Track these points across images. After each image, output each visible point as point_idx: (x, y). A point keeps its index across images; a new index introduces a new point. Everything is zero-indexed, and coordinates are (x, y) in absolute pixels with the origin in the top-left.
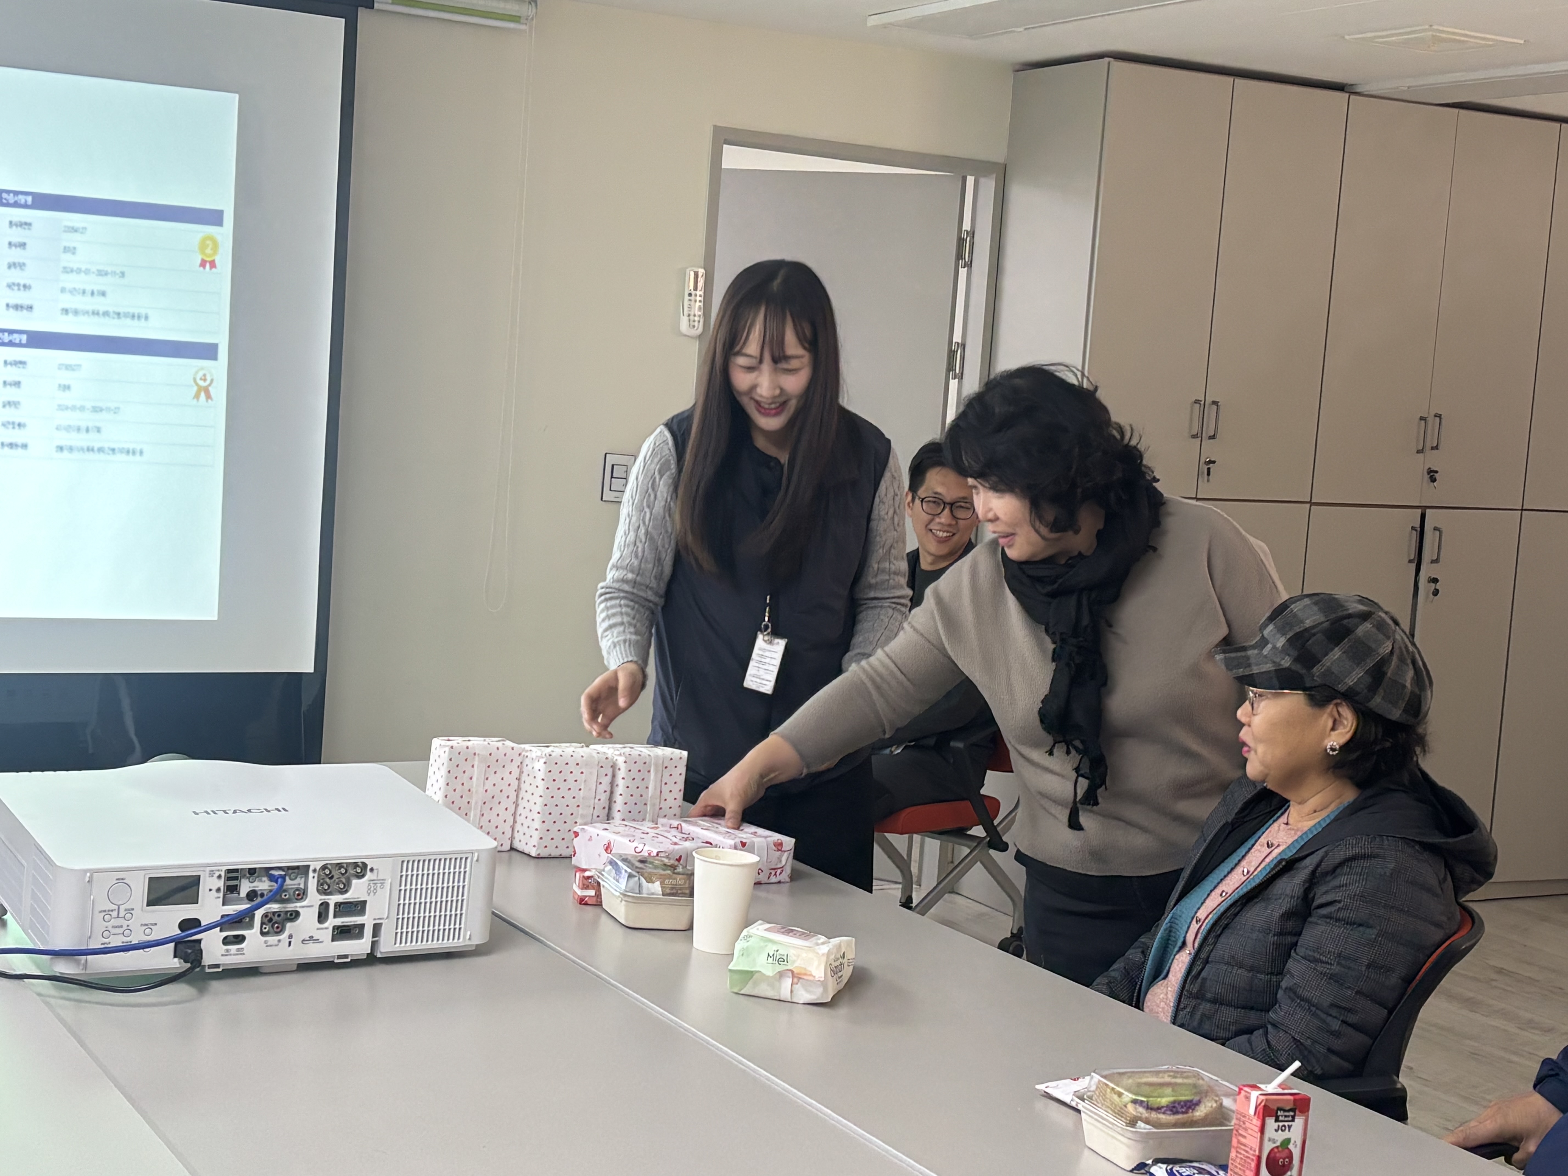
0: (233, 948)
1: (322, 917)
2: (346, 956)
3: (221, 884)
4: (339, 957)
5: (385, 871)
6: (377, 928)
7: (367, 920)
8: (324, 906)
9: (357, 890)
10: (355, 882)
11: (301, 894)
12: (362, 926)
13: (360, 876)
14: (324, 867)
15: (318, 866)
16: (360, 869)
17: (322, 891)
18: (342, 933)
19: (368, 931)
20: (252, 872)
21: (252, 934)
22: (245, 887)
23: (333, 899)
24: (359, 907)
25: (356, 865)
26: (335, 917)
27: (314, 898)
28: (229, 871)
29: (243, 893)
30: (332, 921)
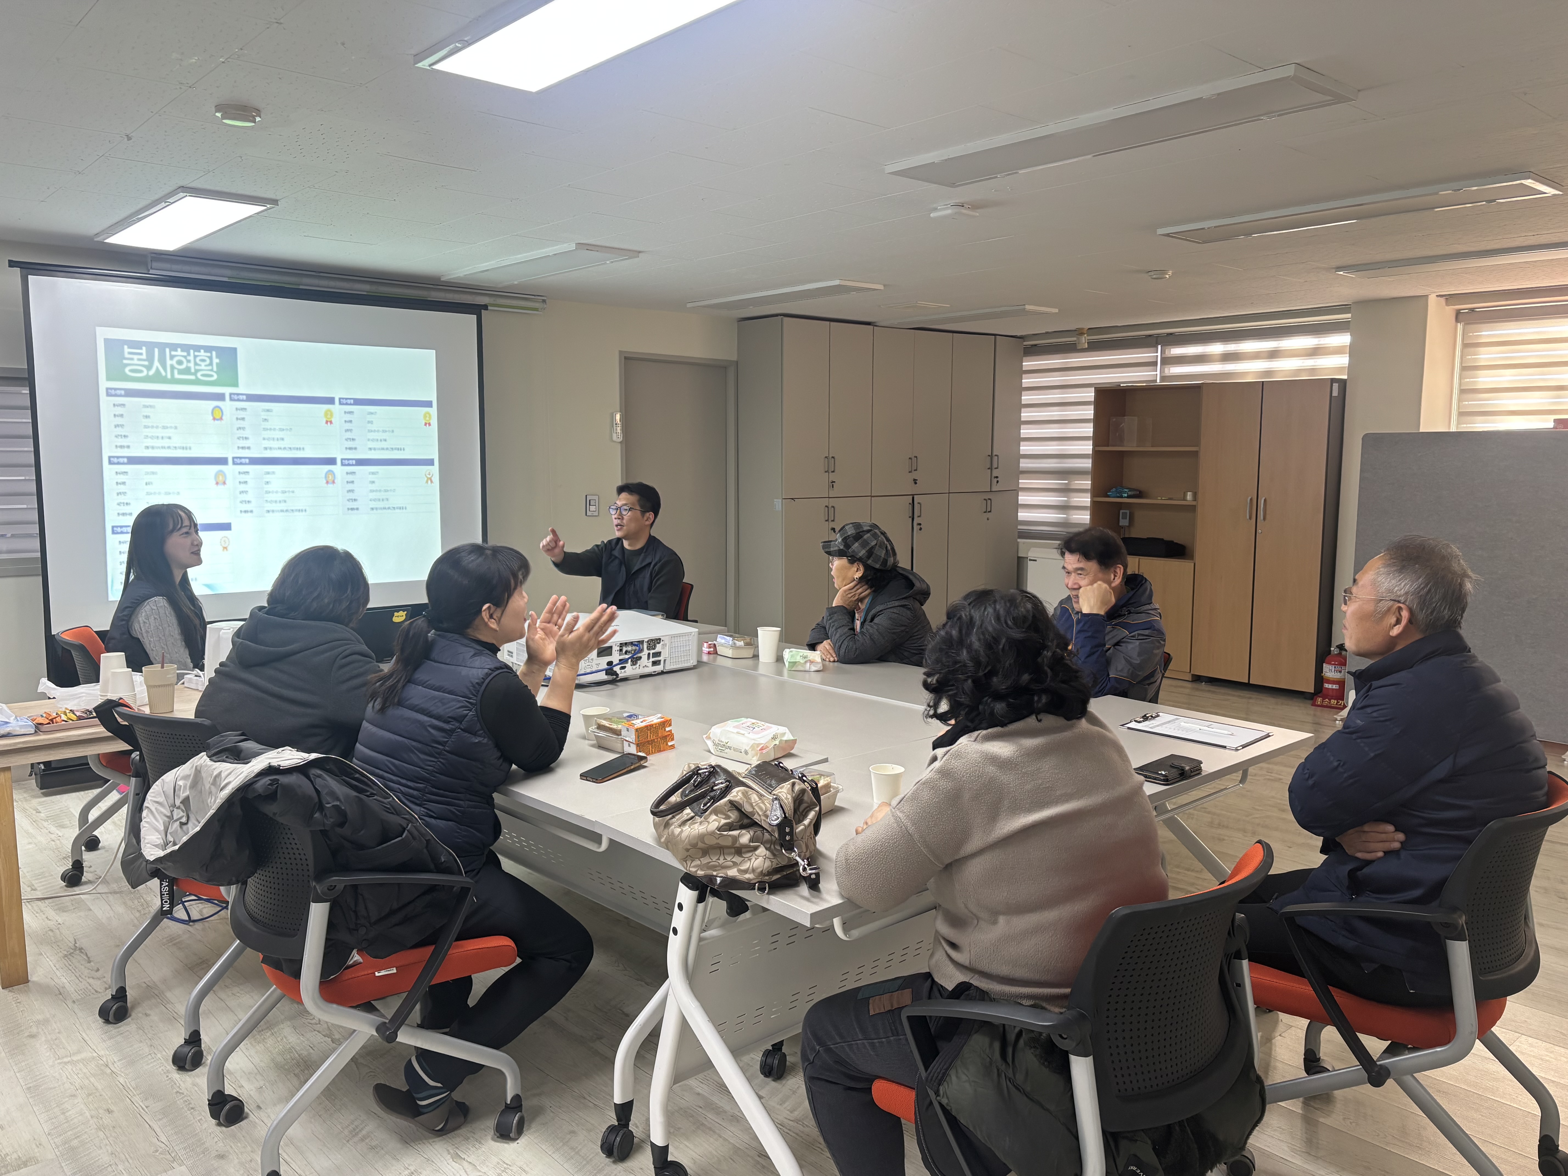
0: (623, 671)
1: (649, 658)
2: (655, 672)
3: (619, 648)
4: (654, 672)
5: (666, 640)
6: (665, 660)
7: (661, 658)
8: (649, 654)
9: (659, 648)
10: (658, 645)
11: (641, 651)
12: (660, 661)
13: (659, 643)
14: (648, 641)
15: (646, 640)
16: (658, 640)
17: (648, 649)
18: (655, 663)
19: (662, 662)
20: (626, 644)
21: (628, 665)
22: (624, 649)
23: (652, 652)
24: (658, 654)
25: (657, 639)
26: (652, 658)
27: (646, 652)
28: (620, 644)
29: (624, 652)
30: (652, 660)
